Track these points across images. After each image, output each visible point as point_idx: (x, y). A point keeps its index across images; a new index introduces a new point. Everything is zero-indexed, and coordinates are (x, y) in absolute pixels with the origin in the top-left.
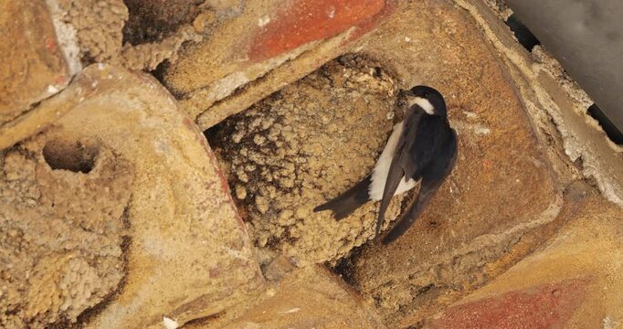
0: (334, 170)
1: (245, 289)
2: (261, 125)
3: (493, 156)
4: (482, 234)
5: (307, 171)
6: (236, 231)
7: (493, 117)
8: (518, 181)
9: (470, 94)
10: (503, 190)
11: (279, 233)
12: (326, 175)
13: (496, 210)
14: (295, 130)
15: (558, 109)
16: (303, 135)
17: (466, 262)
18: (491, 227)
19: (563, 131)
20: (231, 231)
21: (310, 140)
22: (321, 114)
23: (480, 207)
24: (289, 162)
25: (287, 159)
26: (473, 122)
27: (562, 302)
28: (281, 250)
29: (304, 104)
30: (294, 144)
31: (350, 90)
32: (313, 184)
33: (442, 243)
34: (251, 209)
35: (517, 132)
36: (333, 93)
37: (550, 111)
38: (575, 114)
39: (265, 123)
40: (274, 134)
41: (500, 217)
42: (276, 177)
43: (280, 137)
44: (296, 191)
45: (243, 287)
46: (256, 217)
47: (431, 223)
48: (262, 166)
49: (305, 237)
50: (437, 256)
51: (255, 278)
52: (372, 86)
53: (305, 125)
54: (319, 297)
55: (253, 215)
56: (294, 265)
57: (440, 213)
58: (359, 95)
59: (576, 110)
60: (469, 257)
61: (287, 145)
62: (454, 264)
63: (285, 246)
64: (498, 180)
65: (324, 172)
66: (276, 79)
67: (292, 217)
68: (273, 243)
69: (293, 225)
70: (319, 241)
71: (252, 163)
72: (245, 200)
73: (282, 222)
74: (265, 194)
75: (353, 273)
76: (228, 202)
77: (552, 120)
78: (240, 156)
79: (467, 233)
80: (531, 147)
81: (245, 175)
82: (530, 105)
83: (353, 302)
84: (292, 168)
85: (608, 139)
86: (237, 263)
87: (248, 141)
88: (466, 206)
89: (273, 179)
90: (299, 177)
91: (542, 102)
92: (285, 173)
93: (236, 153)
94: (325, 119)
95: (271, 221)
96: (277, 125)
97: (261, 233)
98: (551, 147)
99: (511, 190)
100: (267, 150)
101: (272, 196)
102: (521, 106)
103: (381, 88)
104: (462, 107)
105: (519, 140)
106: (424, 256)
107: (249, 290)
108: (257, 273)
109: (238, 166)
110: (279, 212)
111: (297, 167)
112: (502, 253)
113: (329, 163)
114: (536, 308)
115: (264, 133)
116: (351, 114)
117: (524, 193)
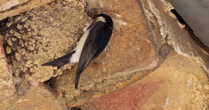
0: (54, 44)
1: (9, 100)
2: (21, 20)
3: (127, 35)
4: (119, 72)
5: (41, 43)
6: (6, 72)
7: (129, 17)
8: (138, 48)
9: (119, 6)
10: (131, 52)
11: (25, 70)
12: (50, 46)
13: (126, 61)
14: (37, 24)
15: (158, 11)
16: (41, 26)
17: (109, 82)
18: (123, 69)
19: (160, 23)
20: (4, 72)
21: (43, 29)
22: (50, 17)
23: (119, 59)
24: (33, 38)
25: (32, 37)
26: (119, 19)
27: (147, 90)
28: (25, 78)
29: (42, 11)
30: (36, 30)
31: (64, 6)
32: (44, 49)
33: (99, 73)
34: (12, 58)
35: (139, 26)
36: (56, 7)
37: (155, 13)
38: (165, 12)
39: (22, 19)
40: (27, 25)
41: (128, 65)
42: (26, 45)
43: (29, 27)
44: (35, 52)
45: (8, 99)
46: (15, 62)
47: (94, 63)
48: (20, 39)
49: (37, 73)
50: (96, 79)
51: (13, 95)
52: (75, 4)
53: (42, 21)
54: (38, 95)
55: (13, 60)
56: (30, 85)
57: (99, 59)
58: (68, 8)
59: (166, 10)
60: (111, 80)
61: (33, 31)
62: (103, 82)
63: (27, 76)
64: (128, 47)
65: (49, 44)
66: (32, 4)
67: (32, 63)
68: (21, 74)
69: (31, 67)
70: (43, 74)
71: (15, 37)
72: (10, 54)
73: (27, 66)
74: (20, 52)
75: (55, 82)
76: (4, 58)
77: (155, 17)
78: (9, 33)
79: (112, 70)
80: (146, 33)
81: (11, 43)
82: (146, 11)
83: (54, 97)
84: (34, 41)
85: (178, 22)
86: (6, 87)
87: (14, 26)
88: (112, 58)
89: (25, 46)
90: (37, 46)
91: (151, 9)
92: (30, 43)
93: (7, 31)
94: (52, 19)
95: (22, 64)
96: (28, 21)
97: (16, 70)
98: (154, 30)
99: (135, 52)
100: (22, 32)
101: (23, 54)
102: (143, 13)
103: (79, 5)
104: (114, 12)
105: (140, 30)
106: (90, 78)
107: (11, 101)
108: (15, 93)
109: (8, 38)
110: (26, 60)
111: (36, 41)
112: (127, 80)
113: (52, 41)
114: (134, 92)
115: (22, 24)
116: (64, 17)
117: (141, 54)
